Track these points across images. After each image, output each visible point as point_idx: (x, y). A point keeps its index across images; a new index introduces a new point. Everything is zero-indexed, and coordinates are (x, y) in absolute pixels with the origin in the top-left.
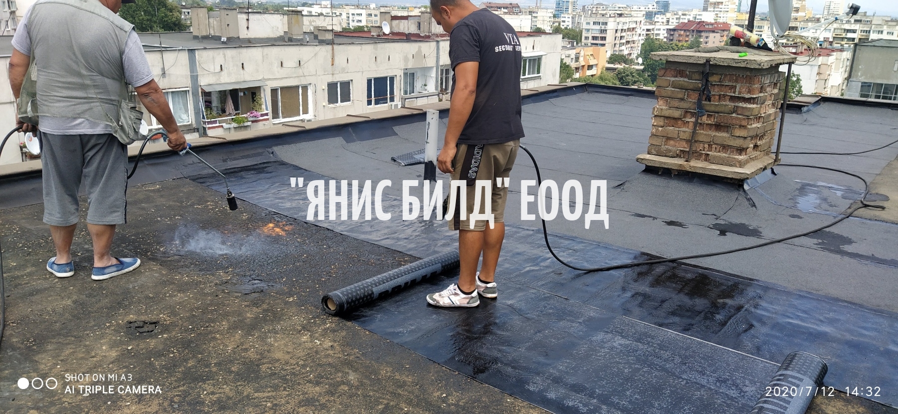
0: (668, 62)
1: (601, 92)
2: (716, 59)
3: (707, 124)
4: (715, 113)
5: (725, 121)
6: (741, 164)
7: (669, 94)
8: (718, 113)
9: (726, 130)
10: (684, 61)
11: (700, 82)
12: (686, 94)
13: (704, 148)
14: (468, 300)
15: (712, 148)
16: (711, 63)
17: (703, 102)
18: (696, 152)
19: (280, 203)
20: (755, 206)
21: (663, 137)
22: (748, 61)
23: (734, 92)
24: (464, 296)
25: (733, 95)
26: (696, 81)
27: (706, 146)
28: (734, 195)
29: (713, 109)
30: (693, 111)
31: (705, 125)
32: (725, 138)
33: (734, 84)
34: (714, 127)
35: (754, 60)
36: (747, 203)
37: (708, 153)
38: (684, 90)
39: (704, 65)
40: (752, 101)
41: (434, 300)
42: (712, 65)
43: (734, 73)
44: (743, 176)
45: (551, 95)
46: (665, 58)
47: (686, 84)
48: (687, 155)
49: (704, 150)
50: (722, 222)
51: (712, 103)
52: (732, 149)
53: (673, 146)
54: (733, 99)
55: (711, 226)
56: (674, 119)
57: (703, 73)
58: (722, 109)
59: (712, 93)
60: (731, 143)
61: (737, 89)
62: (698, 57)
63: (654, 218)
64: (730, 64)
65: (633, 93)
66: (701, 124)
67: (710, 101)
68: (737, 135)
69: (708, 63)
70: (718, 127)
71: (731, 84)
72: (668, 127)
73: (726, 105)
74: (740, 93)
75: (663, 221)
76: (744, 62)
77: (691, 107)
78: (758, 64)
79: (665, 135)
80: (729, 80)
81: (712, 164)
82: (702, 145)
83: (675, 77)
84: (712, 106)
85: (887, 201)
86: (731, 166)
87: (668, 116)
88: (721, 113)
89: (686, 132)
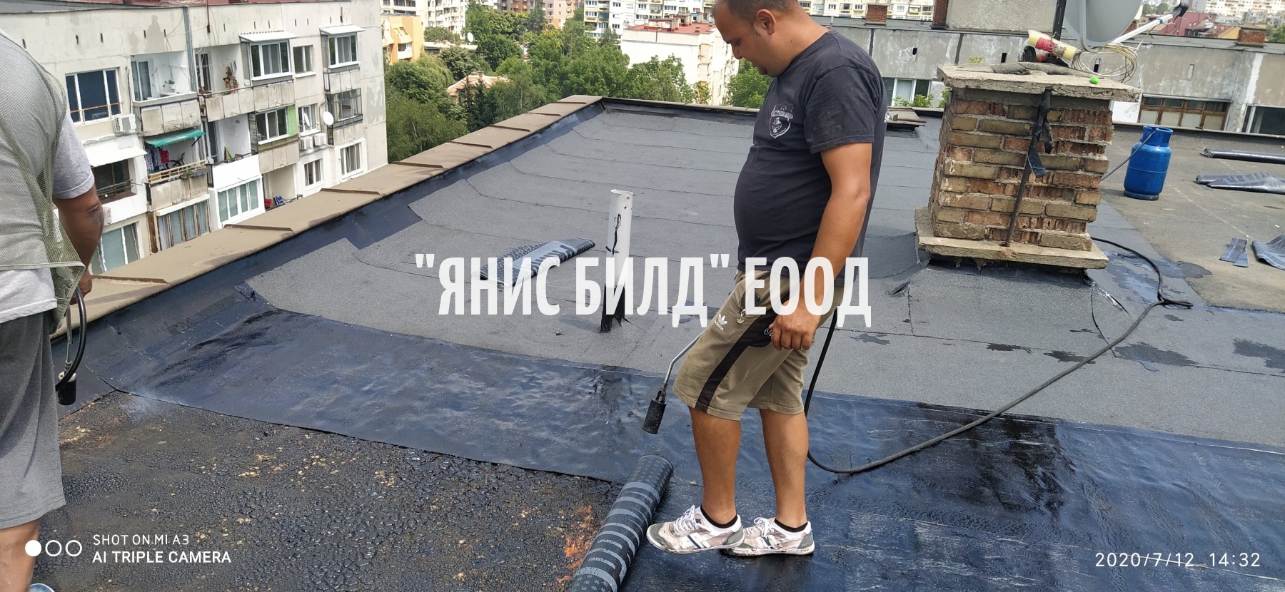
3: (1036, 188)
4: (1050, 169)
5: (1066, 182)
6: (1084, 246)
7: (975, 141)
8: (1055, 169)
12: (1003, 141)
13: (1030, 223)
15: (1043, 223)
16: (1054, 93)
17: (1039, 154)
18: (1017, 230)
20: (1124, 309)
21: (962, 208)
25: (1081, 141)
26: (1020, 121)
27: (1034, 220)
29: (1047, 163)
30: (1015, 167)
31: (1033, 189)
32: (1066, 207)
33: (1081, 125)
34: (1042, 190)
38: (1000, 135)
39: (1042, 96)
43: (1084, 108)
45: (570, 120)
47: (1003, 125)
48: (1005, 237)
49: (1029, 227)
52: (1074, 224)
53: (976, 223)
54: (1078, 147)
56: (983, 180)
57: (1035, 108)
58: (1063, 163)
60: (1075, 215)
62: (1033, 84)
63: (1024, 350)
65: (681, 112)
66: (1026, 187)
67: (1049, 151)
68: (1085, 202)
70: (1049, 191)
71: (1076, 124)
72: (971, 193)
73: (1068, 158)
74: (1091, 138)
75: (1045, 354)
76: (1107, 92)
77: (1012, 162)
78: (1129, 96)
79: (967, 206)
80: (1072, 119)
81: (1045, 248)
82: (1026, 219)
83: (984, 114)
84: (1046, 159)
85: (1211, 274)
86: (1074, 249)
87: (973, 175)
88: (1060, 169)
89: (1002, 199)
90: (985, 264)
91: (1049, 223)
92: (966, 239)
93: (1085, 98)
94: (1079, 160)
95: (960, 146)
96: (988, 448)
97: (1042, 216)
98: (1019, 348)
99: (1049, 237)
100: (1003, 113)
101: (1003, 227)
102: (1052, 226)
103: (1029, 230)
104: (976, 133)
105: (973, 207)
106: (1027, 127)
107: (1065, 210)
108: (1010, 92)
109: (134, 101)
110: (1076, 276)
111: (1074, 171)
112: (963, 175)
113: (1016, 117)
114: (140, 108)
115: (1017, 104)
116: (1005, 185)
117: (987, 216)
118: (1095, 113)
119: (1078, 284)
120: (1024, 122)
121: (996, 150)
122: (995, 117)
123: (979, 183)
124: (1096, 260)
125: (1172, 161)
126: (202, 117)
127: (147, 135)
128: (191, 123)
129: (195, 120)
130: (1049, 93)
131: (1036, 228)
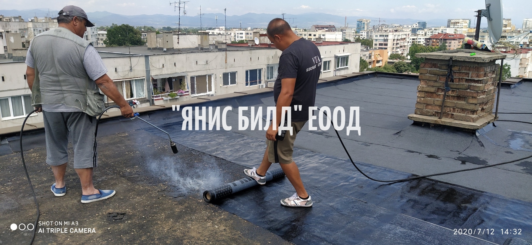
0: (426, 59)
1: (385, 77)
2: (456, 57)
3: (452, 96)
4: (456, 89)
5: (463, 94)
6: (474, 120)
7: (428, 78)
8: (458, 89)
9: (463, 100)
10: (436, 58)
11: (446, 70)
12: (438, 78)
13: (450, 110)
14: (305, 203)
15: (455, 110)
16: (453, 59)
17: (449, 83)
18: (445, 113)
19: (195, 143)
20: (483, 146)
21: (424, 103)
22: (476, 58)
23: (468, 77)
24: (303, 200)
25: (468, 78)
26: (444, 70)
27: (452, 109)
28: (470, 139)
29: (455, 87)
30: (442, 88)
31: (450, 97)
32: (463, 104)
33: (468, 72)
34: (456, 98)
35: (480, 57)
36: (478, 144)
37: (453, 113)
38: (437, 76)
39: (449, 60)
40: (479, 82)
41: (285, 203)
42: (454, 60)
43: (468, 65)
44: (475, 128)
45: (354, 79)
46: (425, 56)
47: (438, 72)
48: (439, 115)
49: (450, 112)
50: (463, 156)
51: (454, 83)
52: (468, 111)
53: (430, 109)
54: (467, 81)
55: (456, 158)
56: (431, 93)
57: (448, 65)
58: (461, 87)
59: (455, 77)
60: (467, 108)
61: (470, 75)
62: (445, 56)
63: (420, 153)
64: (465, 60)
65: (405, 77)
66: (448, 96)
67: (453, 82)
68: (471, 102)
69: (451, 59)
70: (459, 98)
71: (466, 72)
72: (427, 98)
73: (463, 85)
74: (472, 77)
75: (425, 155)
76: (473, 58)
77: (441, 86)
81: (456, 120)
82: (449, 108)
83: (431, 68)
84: (454, 85)
86: (468, 121)
87: (427, 91)
88: (460, 89)
89: (438, 100)
90: (433, 126)
91: (458, 110)
92: (426, 115)
94: (468, 85)
95: (422, 80)
97: (455, 107)
98: (417, 152)
99: (457, 116)
100: (438, 67)
101: (440, 111)
104: (428, 75)
105: (428, 103)
106: (447, 73)
109: (266, 79)
111: (466, 90)
112: (424, 90)
113: (442, 69)
115: (441, 64)
116: (439, 95)
117: (434, 107)
118: (473, 67)
119: (469, 135)
121: (436, 81)
122: (435, 69)
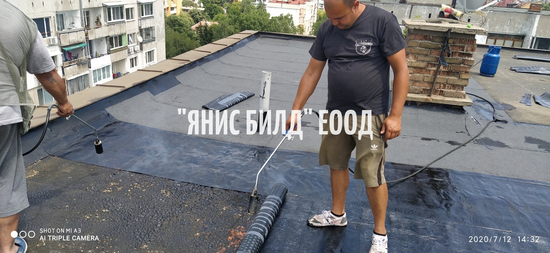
1: (269, 37)
2: (455, 29)
3: (443, 72)
4: (449, 64)
5: (456, 69)
6: (463, 96)
7: (418, 51)
12: (429, 51)
15: (445, 86)
17: (444, 57)
18: (435, 90)
27: (442, 85)
28: (463, 116)
30: (434, 63)
33: (463, 45)
36: (473, 121)
39: (447, 33)
42: (452, 32)
43: (463, 38)
44: (464, 104)
47: (429, 45)
48: (429, 92)
49: (440, 88)
52: (459, 87)
54: (461, 54)
57: (443, 37)
58: (454, 61)
60: (458, 83)
62: (443, 27)
63: (438, 140)
66: (439, 71)
70: (449, 73)
71: (461, 45)
72: (415, 74)
73: (457, 59)
74: (467, 51)
75: (445, 142)
76: (474, 31)
77: (433, 61)
78: (484, 33)
79: (414, 79)
80: (459, 43)
81: (446, 97)
82: (439, 85)
83: (422, 40)
84: (448, 60)
85: (516, 108)
86: (458, 98)
87: (417, 66)
88: (454, 64)
89: (429, 76)
90: (421, 104)
91: (448, 86)
92: (412, 93)
93: (465, 34)
94: (462, 60)
95: (411, 54)
96: (420, 182)
97: (445, 83)
98: (434, 139)
99: (448, 93)
100: (430, 40)
101: (428, 88)
102: (449, 88)
103: (440, 90)
104: (418, 48)
105: (416, 79)
106: (440, 46)
107: (455, 81)
108: (433, 31)
109: (57, 31)
110: (459, 109)
111: (459, 64)
112: (412, 66)
113: (435, 41)
114: (60, 34)
115: (436, 36)
116: (430, 70)
117: (422, 84)
118: (469, 40)
119: (459, 112)
120: (439, 43)
121: (426, 55)
122: (427, 41)
123: (419, 69)
124: (468, 102)
125: (501, 60)
126: (86, 38)
127: (62, 45)
128: (81, 40)
129: (83, 39)
130: (450, 31)
131: (442, 89)
